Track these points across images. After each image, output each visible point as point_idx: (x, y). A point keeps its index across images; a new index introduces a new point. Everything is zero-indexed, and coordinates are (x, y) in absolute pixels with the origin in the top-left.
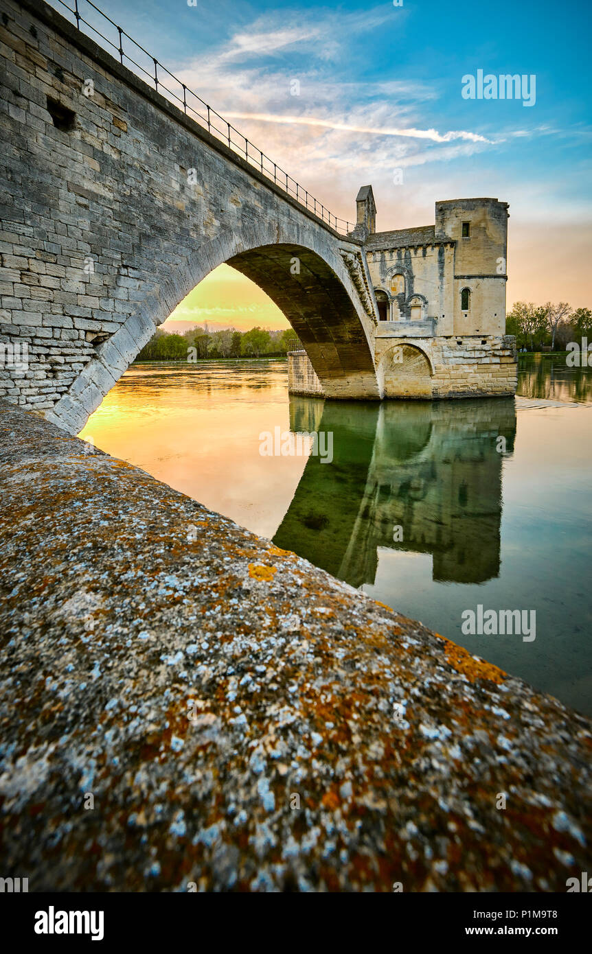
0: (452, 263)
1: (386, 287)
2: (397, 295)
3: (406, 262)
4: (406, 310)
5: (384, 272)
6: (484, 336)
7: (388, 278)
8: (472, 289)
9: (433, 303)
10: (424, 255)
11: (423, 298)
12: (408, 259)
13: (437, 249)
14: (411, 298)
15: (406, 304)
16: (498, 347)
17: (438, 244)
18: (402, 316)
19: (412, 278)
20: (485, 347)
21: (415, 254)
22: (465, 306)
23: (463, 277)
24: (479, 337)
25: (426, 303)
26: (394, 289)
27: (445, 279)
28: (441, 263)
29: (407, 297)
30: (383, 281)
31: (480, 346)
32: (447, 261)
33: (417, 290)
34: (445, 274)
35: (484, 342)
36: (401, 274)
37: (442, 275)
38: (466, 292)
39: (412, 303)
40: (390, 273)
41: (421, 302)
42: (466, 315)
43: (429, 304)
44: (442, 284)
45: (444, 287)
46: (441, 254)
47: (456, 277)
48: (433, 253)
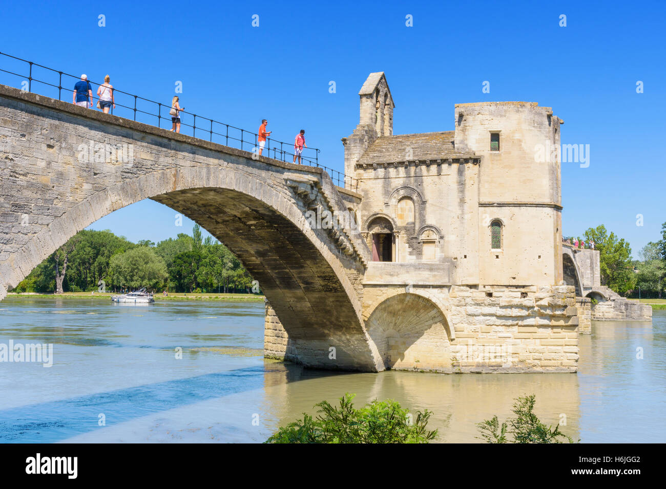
0: (476, 186)
1: (391, 213)
2: (404, 225)
3: (416, 181)
4: (415, 245)
5: (387, 193)
6: (524, 287)
7: (393, 201)
8: (505, 221)
9: (451, 237)
10: (439, 174)
11: (438, 231)
12: (418, 177)
13: (455, 166)
14: (422, 229)
15: (416, 238)
16: (544, 302)
17: (456, 161)
18: (411, 254)
19: (424, 203)
20: (527, 302)
21: (428, 171)
22: (496, 242)
23: (491, 205)
24: (517, 287)
25: (442, 238)
26: (401, 217)
27: (466, 206)
28: (462, 184)
29: (417, 228)
30: (387, 204)
31: (518, 300)
32: (468, 183)
33: (430, 220)
34: (467, 199)
35: (524, 295)
36: (409, 198)
37: (462, 201)
38: (497, 223)
39: (423, 237)
40: (396, 195)
41: (434, 236)
42: (497, 257)
43: (446, 238)
44: (463, 213)
45: (467, 217)
46: (461, 172)
47: (482, 205)
48: (450, 171)
